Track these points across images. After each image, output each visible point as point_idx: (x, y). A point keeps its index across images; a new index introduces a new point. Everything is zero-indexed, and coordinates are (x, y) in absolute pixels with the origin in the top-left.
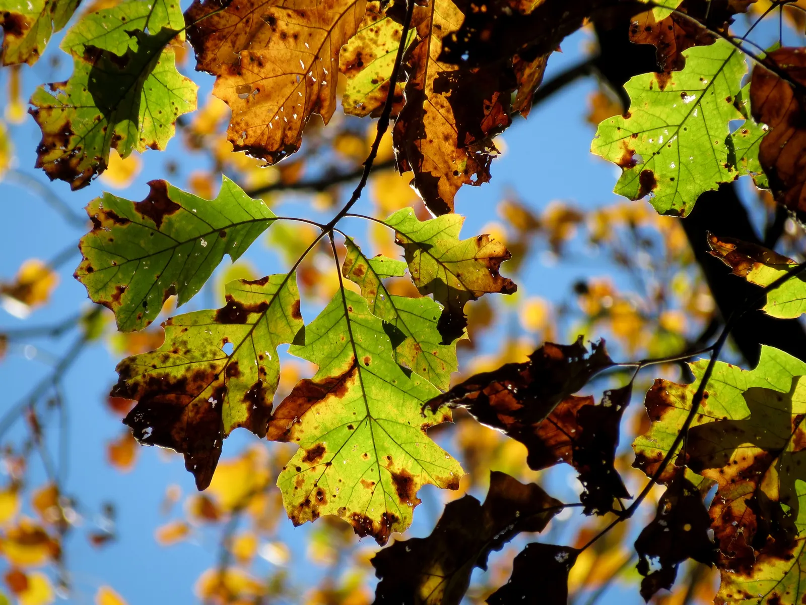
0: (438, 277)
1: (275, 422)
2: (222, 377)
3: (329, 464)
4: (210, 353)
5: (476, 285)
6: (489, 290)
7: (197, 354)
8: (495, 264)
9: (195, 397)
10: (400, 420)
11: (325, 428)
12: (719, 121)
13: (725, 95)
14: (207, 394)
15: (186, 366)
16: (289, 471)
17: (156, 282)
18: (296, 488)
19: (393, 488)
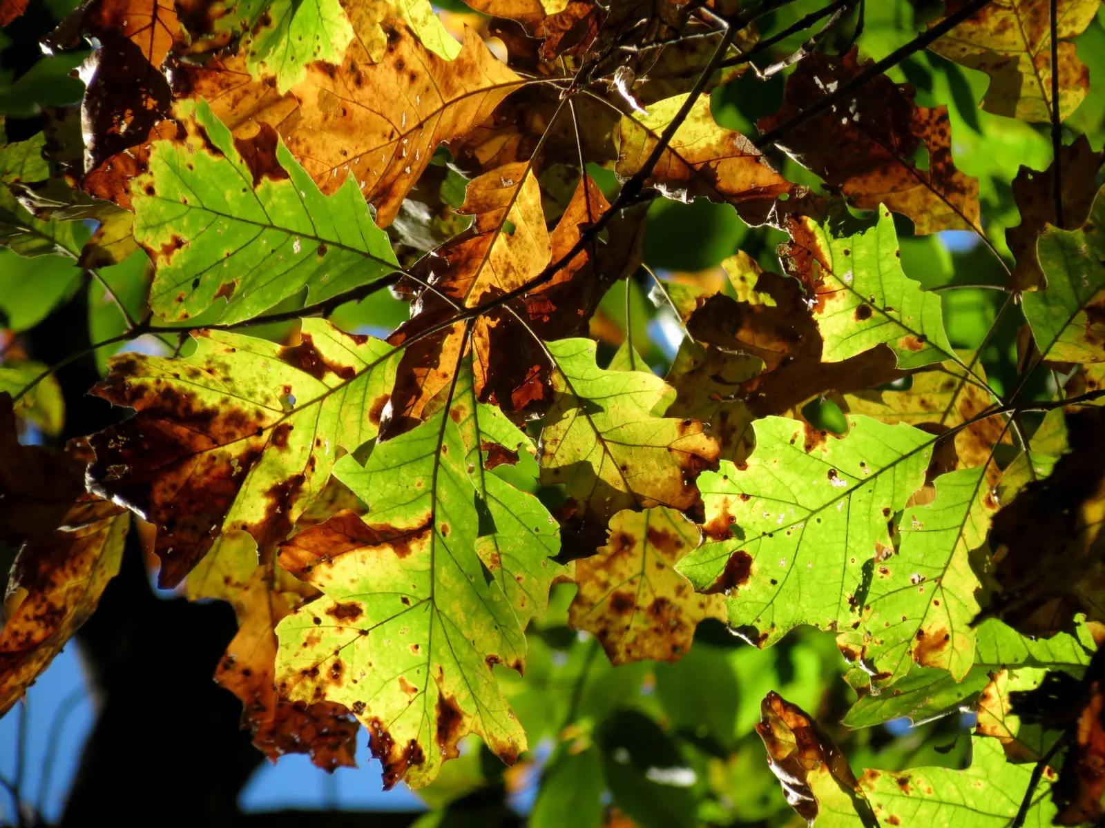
0: (588, 460)
1: (291, 549)
2: (266, 435)
3: (364, 633)
4: (262, 396)
5: (650, 487)
6: (669, 502)
7: (241, 388)
8: (696, 468)
9: (219, 446)
10: (464, 632)
11: (367, 587)
12: (866, 533)
13: (885, 503)
14: (235, 449)
15: (224, 396)
16: (301, 618)
17: (222, 261)
18: (305, 645)
19: (434, 714)
